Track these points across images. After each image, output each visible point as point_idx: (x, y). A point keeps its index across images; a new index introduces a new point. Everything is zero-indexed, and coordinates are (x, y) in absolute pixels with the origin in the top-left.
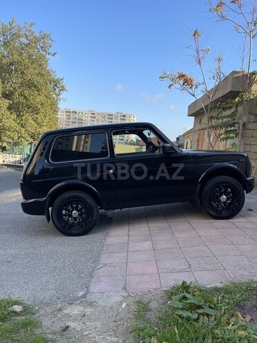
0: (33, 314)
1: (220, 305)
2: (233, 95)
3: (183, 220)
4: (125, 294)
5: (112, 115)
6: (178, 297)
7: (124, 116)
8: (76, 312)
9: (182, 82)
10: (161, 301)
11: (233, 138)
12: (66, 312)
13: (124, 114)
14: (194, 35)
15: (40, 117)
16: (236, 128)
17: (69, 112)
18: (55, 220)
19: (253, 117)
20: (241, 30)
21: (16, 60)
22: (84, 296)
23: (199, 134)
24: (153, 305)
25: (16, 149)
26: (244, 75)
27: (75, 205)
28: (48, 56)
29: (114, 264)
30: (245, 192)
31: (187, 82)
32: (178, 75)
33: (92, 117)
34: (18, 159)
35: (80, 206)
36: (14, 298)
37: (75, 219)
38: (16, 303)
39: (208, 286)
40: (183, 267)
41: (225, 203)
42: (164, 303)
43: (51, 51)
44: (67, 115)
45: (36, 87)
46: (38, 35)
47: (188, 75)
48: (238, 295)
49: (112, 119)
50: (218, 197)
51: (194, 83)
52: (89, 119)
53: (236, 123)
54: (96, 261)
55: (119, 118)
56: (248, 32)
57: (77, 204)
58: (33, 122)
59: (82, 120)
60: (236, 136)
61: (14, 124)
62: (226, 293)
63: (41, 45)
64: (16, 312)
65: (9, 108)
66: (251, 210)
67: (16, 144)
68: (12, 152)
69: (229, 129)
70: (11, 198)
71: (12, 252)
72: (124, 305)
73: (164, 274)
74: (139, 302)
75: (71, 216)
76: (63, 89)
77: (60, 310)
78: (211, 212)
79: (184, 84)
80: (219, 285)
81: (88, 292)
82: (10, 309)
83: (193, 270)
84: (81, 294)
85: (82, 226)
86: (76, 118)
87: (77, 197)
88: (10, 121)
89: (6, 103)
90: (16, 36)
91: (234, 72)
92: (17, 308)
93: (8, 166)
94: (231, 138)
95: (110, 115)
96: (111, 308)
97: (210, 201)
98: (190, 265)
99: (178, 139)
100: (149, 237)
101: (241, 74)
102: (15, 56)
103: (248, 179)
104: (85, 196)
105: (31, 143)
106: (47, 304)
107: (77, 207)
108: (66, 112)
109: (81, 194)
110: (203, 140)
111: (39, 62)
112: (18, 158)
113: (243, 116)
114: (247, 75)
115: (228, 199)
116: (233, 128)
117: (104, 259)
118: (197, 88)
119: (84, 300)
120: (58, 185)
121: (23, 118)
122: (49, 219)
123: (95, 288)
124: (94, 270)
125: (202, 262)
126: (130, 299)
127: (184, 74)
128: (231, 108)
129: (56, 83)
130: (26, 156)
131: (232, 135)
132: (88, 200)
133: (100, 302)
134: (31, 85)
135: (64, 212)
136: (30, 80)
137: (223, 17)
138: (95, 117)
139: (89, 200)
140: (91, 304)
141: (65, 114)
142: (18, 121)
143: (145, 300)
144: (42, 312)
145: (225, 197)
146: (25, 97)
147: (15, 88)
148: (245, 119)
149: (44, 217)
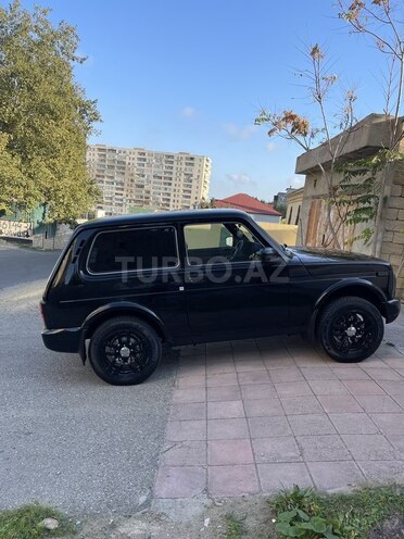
0: (75, 533)
1: (349, 528)
2: (369, 151)
3: (288, 361)
4: (208, 502)
5: (173, 157)
6: (287, 516)
7: (192, 159)
8: (136, 532)
9: (290, 127)
10: (261, 517)
11: (367, 220)
12: (122, 530)
13: (192, 155)
14: (313, 53)
15: (59, 163)
16: (372, 205)
17: (104, 150)
18: (94, 361)
19: (400, 188)
20: (387, 49)
21: (21, 69)
22: (147, 503)
23: (313, 204)
24: (251, 523)
25: (21, 214)
26: (388, 122)
27: (124, 339)
28: (72, 63)
29: (187, 444)
30: (384, 320)
31: (299, 128)
32: (284, 116)
33: (139, 159)
34: (23, 229)
35: (132, 340)
36: (44, 503)
37: (125, 359)
38: (49, 514)
39: (330, 492)
40: (292, 454)
41: (353, 338)
42: (267, 521)
43: (77, 54)
44: (100, 155)
45: (52, 113)
46: (56, 28)
47: (301, 115)
48: (374, 510)
49: (172, 162)
50: (343, 330)
51: (309, 129)
52: (136, 161)
53: (373, 196)
54: (160, 437)
55: (184, 161)
56: (398, 52)
57: (129, 337)
58: (48, 171)
59: (124, 163)
60: (371, 217)
61: (17, 174)
62: (356, 506)
63: (61, 44)
64: (49, 530)
65: (9, 147)
66: (391, 345)
67: (21, 206)
68: (14, 218)
69: (361, 205)
70: (18, 302)
71: (30, 413)
72: (207, 521)
73: (265, 466)
74: (229, 517)
75: (118, 355)
76: (96, 117)
77: (113, 526)
78: (332, 352)
79: (293, 131)
80: (347, 490)
81: (152, 496)
82: (40, 524)
83: (306, 460)
84: (142, 499)
85: (135, 370)
86: (114, 160)
87: (129, 327)
88: (11, 167)
89: (5, 137)
90: (21, 29)
91: (374, 116)
92: (51, 524)
93: (8, 239)
94: (364, 220)
95: (169, 157)
96: (189, 526)
97: (331, 335)
98: (301, 450)
99: (276, 198)
100: (238, 392)
101: (383, 120)
102: (20, 62)
103: (390, 302)
104: (140, 326)
105: (44, 205)
106: (94, 516)
107: (129, 341)
108: (99, 150)
109: (135, 323)
110: (319, 214)
111: (58, 72)
112: (24, 227)
113: (384, 187)
114: (393, 121)
115: (358, 332)
116: (367, 205)
117: (172, 433)
118: (313, 136)
119: (148, 512)
120: (101, 309)
121: (33, 164)
122: (84, 359)
123: (162, 489)
124: (158, 455)
125: (319, 444)
126: (215, 511)
127: (293, 113)
128: (364, 172)
129: (84, 108)
130: (36, 225)
131: (364, 216)
132: (145, 332)
133: (172, 515)
134: (44, 110)
135: (108, 349)
136: (43, 101)
137: (359, 28)
138: (145, 160)
139: (147, 331)
140: (158, 518)
141: (96, 152)
142: (24, 169)
143: (238, 515)
144: (87, 529)
145: (353, 328)
146: (36, 131)
147: (18, 115)
148: (387, 191)
149: (77, 356)
